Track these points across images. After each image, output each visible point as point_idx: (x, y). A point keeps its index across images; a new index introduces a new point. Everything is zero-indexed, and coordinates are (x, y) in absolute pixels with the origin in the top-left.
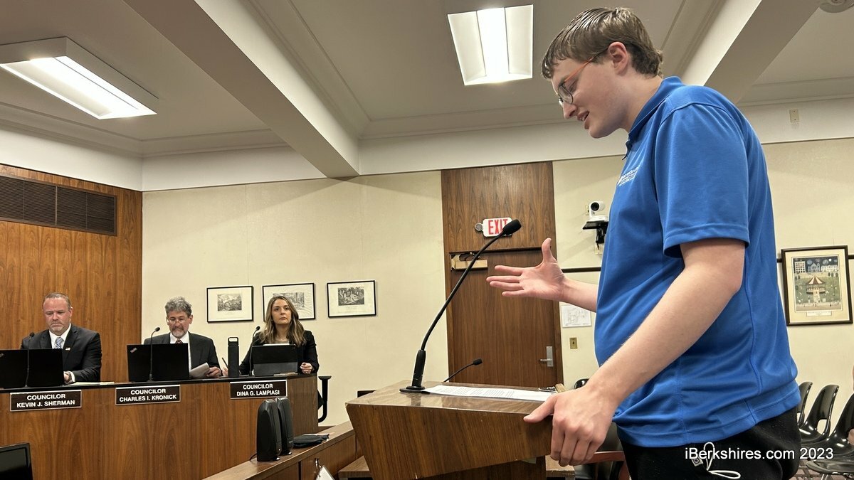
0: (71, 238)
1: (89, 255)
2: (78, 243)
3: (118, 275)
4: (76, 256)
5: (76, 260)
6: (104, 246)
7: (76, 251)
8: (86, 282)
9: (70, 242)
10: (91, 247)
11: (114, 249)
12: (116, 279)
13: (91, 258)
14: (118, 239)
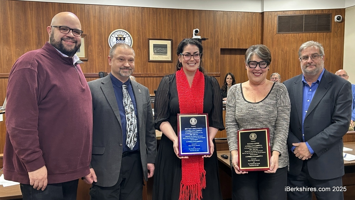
0: (310, 36)
3: (331, 50)
6: (325, 37)
10: (319, 40)
11: (330, 38)
12: (330, 52)
14: (332, 34)
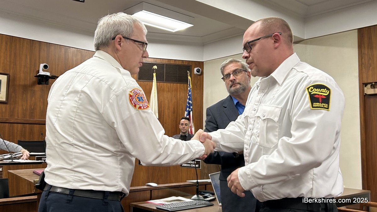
0: (171, 87)
1: (178, 94)
2: (174, 89)
4: (173, 95)
5: (173, 97)
6: (185, 89)
7: (173, 92)
8: (177, 107)
9: (170, 89)
10: (180, 91)
13: (180, 95)
